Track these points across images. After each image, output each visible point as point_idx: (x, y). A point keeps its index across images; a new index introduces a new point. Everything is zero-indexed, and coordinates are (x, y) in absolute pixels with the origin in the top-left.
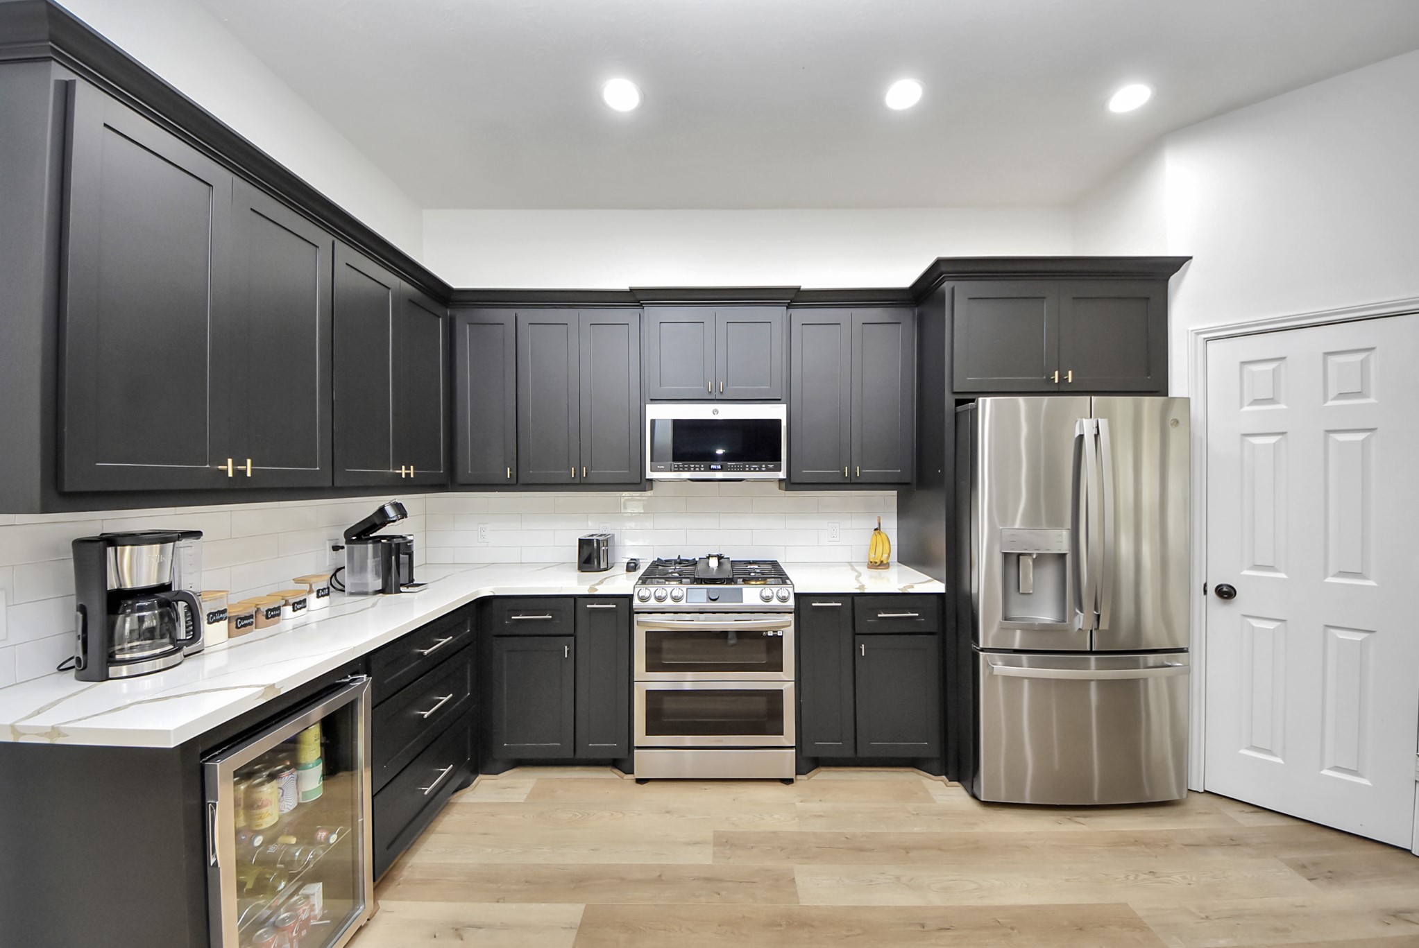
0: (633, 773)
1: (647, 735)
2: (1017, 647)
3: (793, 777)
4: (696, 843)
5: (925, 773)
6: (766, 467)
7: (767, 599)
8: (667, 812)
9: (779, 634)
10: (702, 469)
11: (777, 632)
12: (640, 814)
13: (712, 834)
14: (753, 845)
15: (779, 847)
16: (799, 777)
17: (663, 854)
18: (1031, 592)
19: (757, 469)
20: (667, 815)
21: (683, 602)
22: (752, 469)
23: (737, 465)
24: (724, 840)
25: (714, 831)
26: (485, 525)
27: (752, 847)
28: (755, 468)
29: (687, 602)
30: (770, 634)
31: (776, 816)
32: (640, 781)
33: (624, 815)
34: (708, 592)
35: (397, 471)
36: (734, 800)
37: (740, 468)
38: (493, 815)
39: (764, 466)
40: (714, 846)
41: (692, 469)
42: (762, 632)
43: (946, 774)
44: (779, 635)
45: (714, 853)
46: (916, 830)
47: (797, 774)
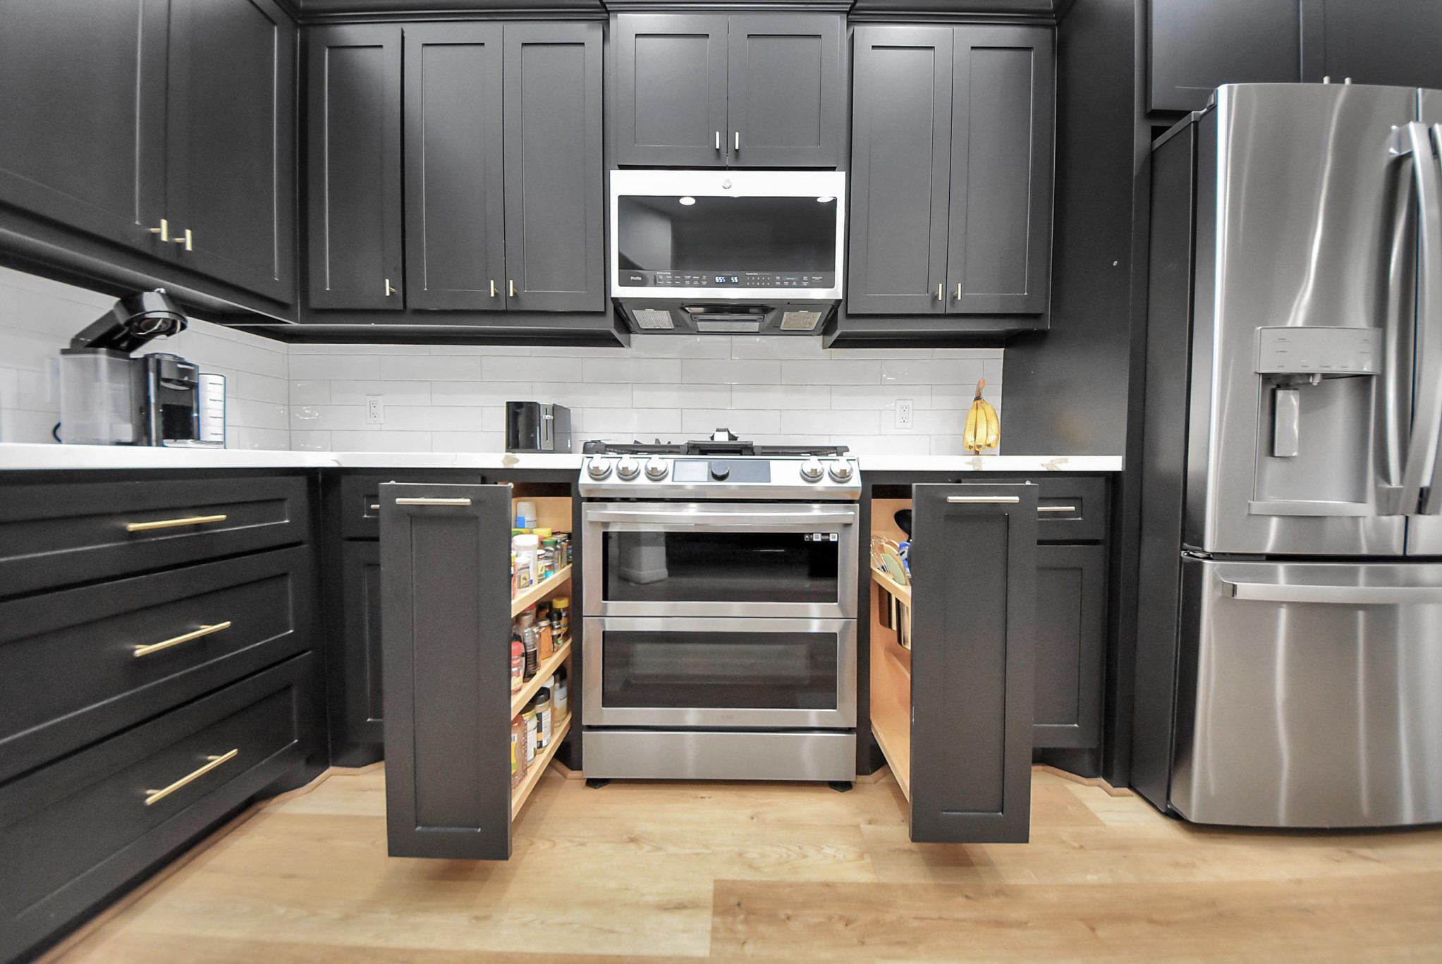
0: (580, 769)
1: (603, 706)
2: (1269, 549)
3: (852, 777)
4: (681, 906)
5: (1068, 773)
6: (810, 280)
7: (814, 477)
8: (632, 840)
9: (833, 538)
10: (704, 283)
11: (828, 534)
12: (582, 844)
13: (711, 887)
14: (789, 912)
15: (841, 918)
16: (862, 778)
17: (612, 931)
18: (1295, 454)
19: (795, 283)
20: (632, 846)
21: (667, 481)
22: (786, 283)
23: (761, 277)
24: (734, 900)
25: (715, 881)
26: (376, 398)
27: (788, 918)
28: (791, 282)
29: (673, 480)
30: (817, 538)
31: (829, 851)
32: (593, 783)
33: (554, 844)
34: (710, 466)
35: (153, 230)
36: (752, 818)
37: (766, 281)
38: (320, 840)
39: (805, 278)
40: (715, 913)
41: (687, 282)
42: (802, 535)
43: (1107, 776)
44: (831, 540)
45: (715, 930)
46: (1091, 878)
47: (859, 772)
